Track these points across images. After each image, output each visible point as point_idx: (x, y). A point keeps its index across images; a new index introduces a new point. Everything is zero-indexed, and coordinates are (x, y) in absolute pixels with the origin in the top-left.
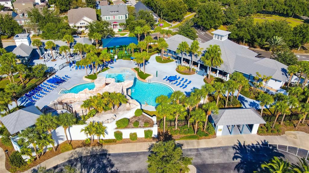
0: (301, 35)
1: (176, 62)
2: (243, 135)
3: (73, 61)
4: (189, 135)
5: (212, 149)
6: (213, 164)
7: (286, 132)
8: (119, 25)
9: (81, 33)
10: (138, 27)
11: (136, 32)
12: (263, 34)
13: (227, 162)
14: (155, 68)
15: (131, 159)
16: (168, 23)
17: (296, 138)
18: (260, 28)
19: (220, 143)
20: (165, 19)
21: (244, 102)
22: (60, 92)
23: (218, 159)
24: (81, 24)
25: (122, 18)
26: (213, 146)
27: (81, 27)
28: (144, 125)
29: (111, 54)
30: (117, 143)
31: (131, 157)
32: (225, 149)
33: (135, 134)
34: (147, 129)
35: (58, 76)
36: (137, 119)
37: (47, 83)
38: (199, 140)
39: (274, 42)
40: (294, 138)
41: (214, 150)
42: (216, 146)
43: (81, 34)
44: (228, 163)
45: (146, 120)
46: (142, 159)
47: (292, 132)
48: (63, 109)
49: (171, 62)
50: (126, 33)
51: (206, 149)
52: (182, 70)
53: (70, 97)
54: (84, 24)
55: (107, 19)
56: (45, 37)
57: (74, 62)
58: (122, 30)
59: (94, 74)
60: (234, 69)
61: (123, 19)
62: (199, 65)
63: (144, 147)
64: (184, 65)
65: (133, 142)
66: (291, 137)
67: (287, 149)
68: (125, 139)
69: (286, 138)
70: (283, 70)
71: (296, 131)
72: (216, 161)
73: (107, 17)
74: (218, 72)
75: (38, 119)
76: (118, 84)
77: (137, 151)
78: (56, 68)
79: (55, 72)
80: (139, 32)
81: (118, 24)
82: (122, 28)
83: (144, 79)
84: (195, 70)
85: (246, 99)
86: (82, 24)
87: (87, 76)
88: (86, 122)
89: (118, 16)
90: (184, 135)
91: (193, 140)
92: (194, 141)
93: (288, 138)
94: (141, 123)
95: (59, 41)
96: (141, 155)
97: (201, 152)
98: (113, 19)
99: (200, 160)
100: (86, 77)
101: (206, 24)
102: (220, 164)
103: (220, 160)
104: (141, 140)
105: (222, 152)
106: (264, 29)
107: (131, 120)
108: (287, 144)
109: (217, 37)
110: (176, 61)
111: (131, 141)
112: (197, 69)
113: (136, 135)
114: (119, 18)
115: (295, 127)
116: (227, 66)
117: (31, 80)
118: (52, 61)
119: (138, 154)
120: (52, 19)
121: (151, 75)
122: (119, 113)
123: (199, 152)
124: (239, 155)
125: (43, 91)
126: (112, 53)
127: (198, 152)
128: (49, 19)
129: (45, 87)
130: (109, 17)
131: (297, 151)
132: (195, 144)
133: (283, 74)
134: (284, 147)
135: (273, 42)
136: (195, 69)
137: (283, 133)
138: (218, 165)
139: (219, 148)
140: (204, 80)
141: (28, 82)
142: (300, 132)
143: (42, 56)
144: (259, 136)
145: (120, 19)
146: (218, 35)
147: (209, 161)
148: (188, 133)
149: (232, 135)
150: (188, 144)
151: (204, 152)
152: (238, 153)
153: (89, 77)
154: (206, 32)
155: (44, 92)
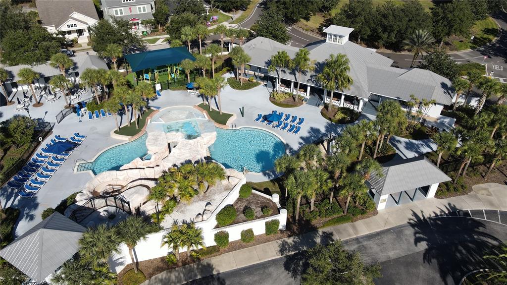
0: (445, 23)
1: (266, 85)
2: (415, 202)
3: (79, 103)
4: (335, 216)
5: (378, 234)
6: (390, 261)
7: (473, 187)
8: (142, 23)
9: (72, 44)
10: (186, 28)
11: (184, 37)
12: (391, 26)
13: (409, 253)
14: (233, 100)
15: (256, 278)
16: (224, 13)
17: (490, 195)
18: (385, 16)
19: (386, 222)
20: (218, 7)
21: (396, 144)
22: (76, 168)
23: (394, 251)
24: (68, 26)
25: (144, 10)
26: (378, 230)
27: (69, 33)
28: (261, 213)
29: (145, 81)
30: (222, 253)
31: (255, 274)
32: (397, 231)
33: (250, 231)
34: (269, 219)
35: (59, 136)
36: (245, 204)
37: (44, 154)
38: (354, 223)
39: (418, 40)
40: (487, 195)
41: (383, 236)
42: (383, 229)
43: (72, 47)
44: (411, 254)
45: (261, 203)
46: (275, 275)
47: (482, 185)
48: (107, 205)
49: (256, 86)
50: (158, 37)
51: (370, 237)
52: (282, 100)
53: (108, 179)
54: (75, 25)
55: (117, 13)
56: (8, 60)
57: (81, 105)
58: (149, 32)
59: (129, 126)
60: (369, 91)
61: (146, 12)
62: (309, 89)
63: (271, 252)
64: (282, 90)
65: (249, 246)
66: (483, 194)
67: (485, 215)
68: (232, 243)
69: (476, 197)
70: (444, 86)
71: (486, 184)
72: (392, 254)
73: (116, 11)
74: (343, 97)
75: (82, 241)
76: (191, 141)
77: (262, 261)
78: (50, 119)
79: (52, 129)
80: (190, 38)
81: (140, 22)
82: (148, 29)
83: (224, 123)
84: (303, 97)
85: (398, 138)
86: (72, 26)
87: (119, 130)
88: (162, 224)
89: (138, 7)
90: (327, 219)
91: (344, 224)
92: (347, 225)
93: (479, 196)
94: (257, 210)
95: (41, 65)
96: (269, 266)
97: (365, 243)
98: (130, 14)
99: (368, 258)
100: (116, 132)
101: (292, 13)
102: (399, 258)
103: (398, 251)
104: (261, 240)
105: (395, 236)
106: (391, 17)
107: (236, 207)
108: (483, 208)
109: (333, 38)
110: (265, 83)
111: (244, 244)
112: (305, 96)
113: (252, 232)
114: (140, 11)
115: (483, 177)
116: (358, 88)
117: (8, 153)
118: (34, 106)
119: (263, 266)
120: (11, 22)
121: (233, 115)
122: (214, 197)
123: (361, 244)
124: (421, 236)
125: (40, 170)
126: (148, 80)
127: (359, 245)
128: (6, 23)
129: (42, 162)
130: (121, 10)
131: (499, 216)
132: (351, 231)
133: (445, 92)
134: (479, 213)
135: (416, 40)
136: (302, 95)
137: (471, 190)
138: (398, 261)
139: (388, 231)
140: (322, 113)
141: (3, 156)
142: (493, 184)
143: (10, 99)
144: (439, 200)
145: (142, 12)
146: (336, 36)
147: (382, 257)
148: (334, 212)
149: (400, 205)
150: (339, 232)
151: (369, 242)
152: (419, 233)
153: (122, 131)
154: (293, 26)
155: (45, 173)
